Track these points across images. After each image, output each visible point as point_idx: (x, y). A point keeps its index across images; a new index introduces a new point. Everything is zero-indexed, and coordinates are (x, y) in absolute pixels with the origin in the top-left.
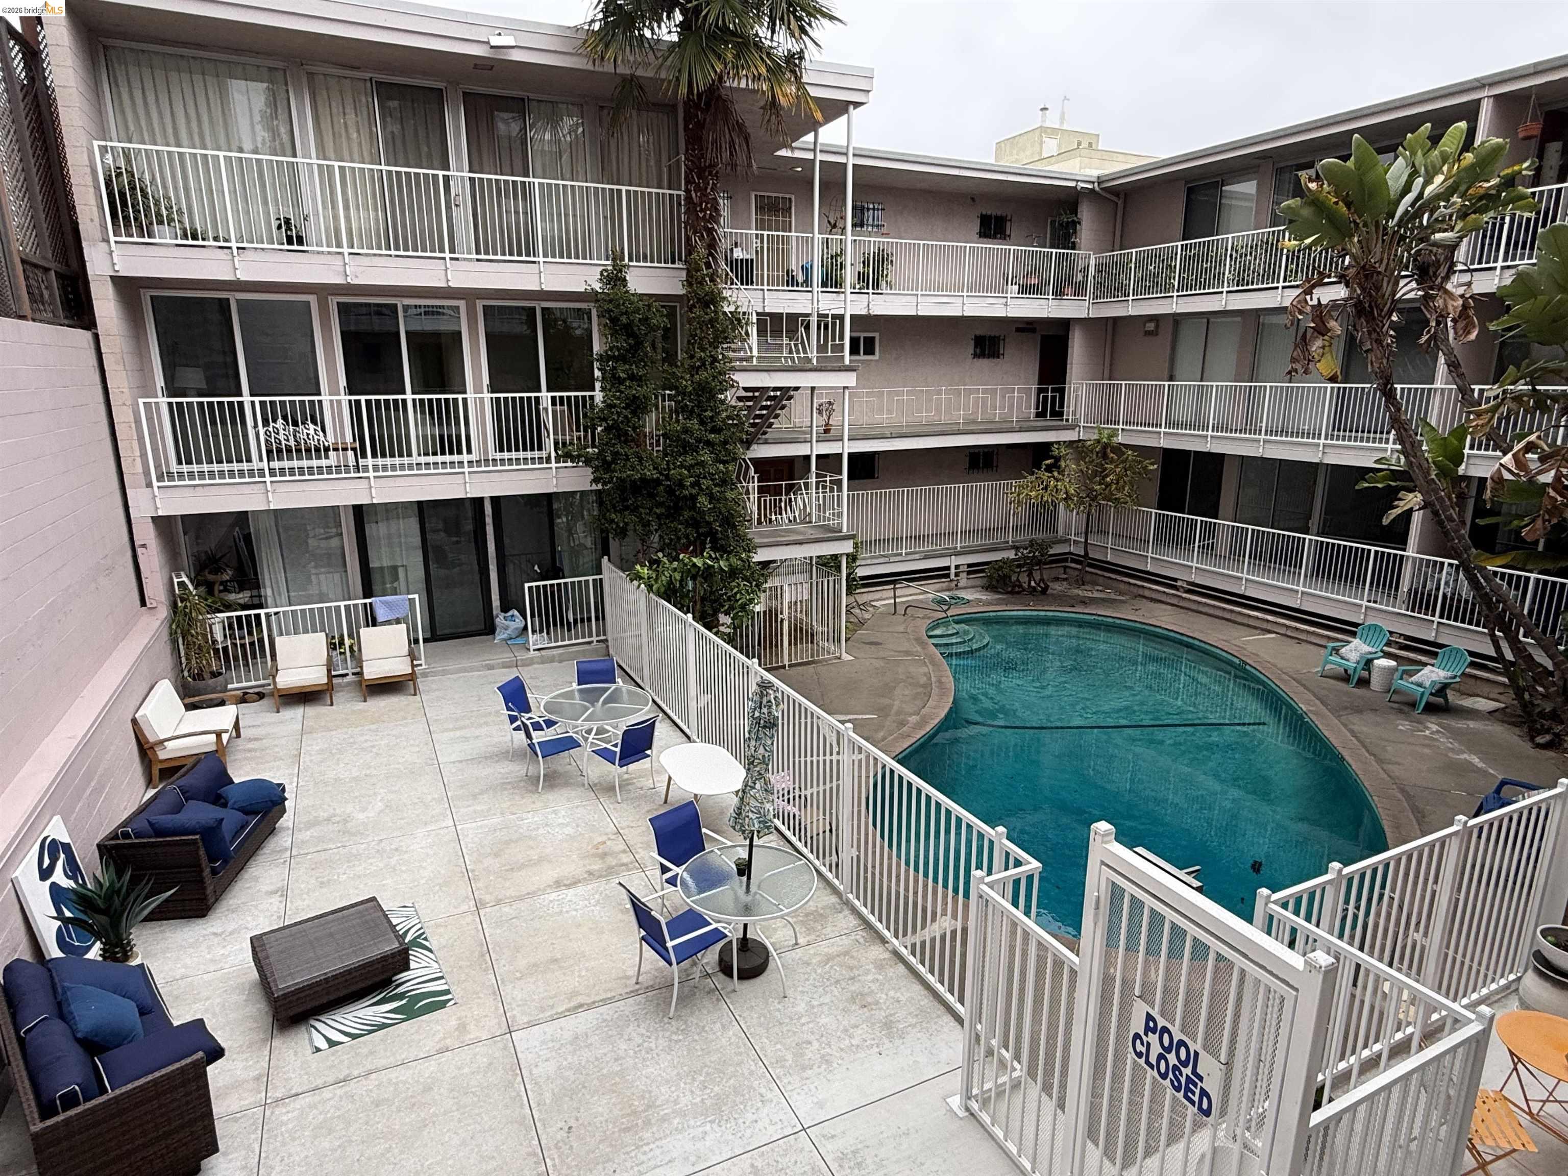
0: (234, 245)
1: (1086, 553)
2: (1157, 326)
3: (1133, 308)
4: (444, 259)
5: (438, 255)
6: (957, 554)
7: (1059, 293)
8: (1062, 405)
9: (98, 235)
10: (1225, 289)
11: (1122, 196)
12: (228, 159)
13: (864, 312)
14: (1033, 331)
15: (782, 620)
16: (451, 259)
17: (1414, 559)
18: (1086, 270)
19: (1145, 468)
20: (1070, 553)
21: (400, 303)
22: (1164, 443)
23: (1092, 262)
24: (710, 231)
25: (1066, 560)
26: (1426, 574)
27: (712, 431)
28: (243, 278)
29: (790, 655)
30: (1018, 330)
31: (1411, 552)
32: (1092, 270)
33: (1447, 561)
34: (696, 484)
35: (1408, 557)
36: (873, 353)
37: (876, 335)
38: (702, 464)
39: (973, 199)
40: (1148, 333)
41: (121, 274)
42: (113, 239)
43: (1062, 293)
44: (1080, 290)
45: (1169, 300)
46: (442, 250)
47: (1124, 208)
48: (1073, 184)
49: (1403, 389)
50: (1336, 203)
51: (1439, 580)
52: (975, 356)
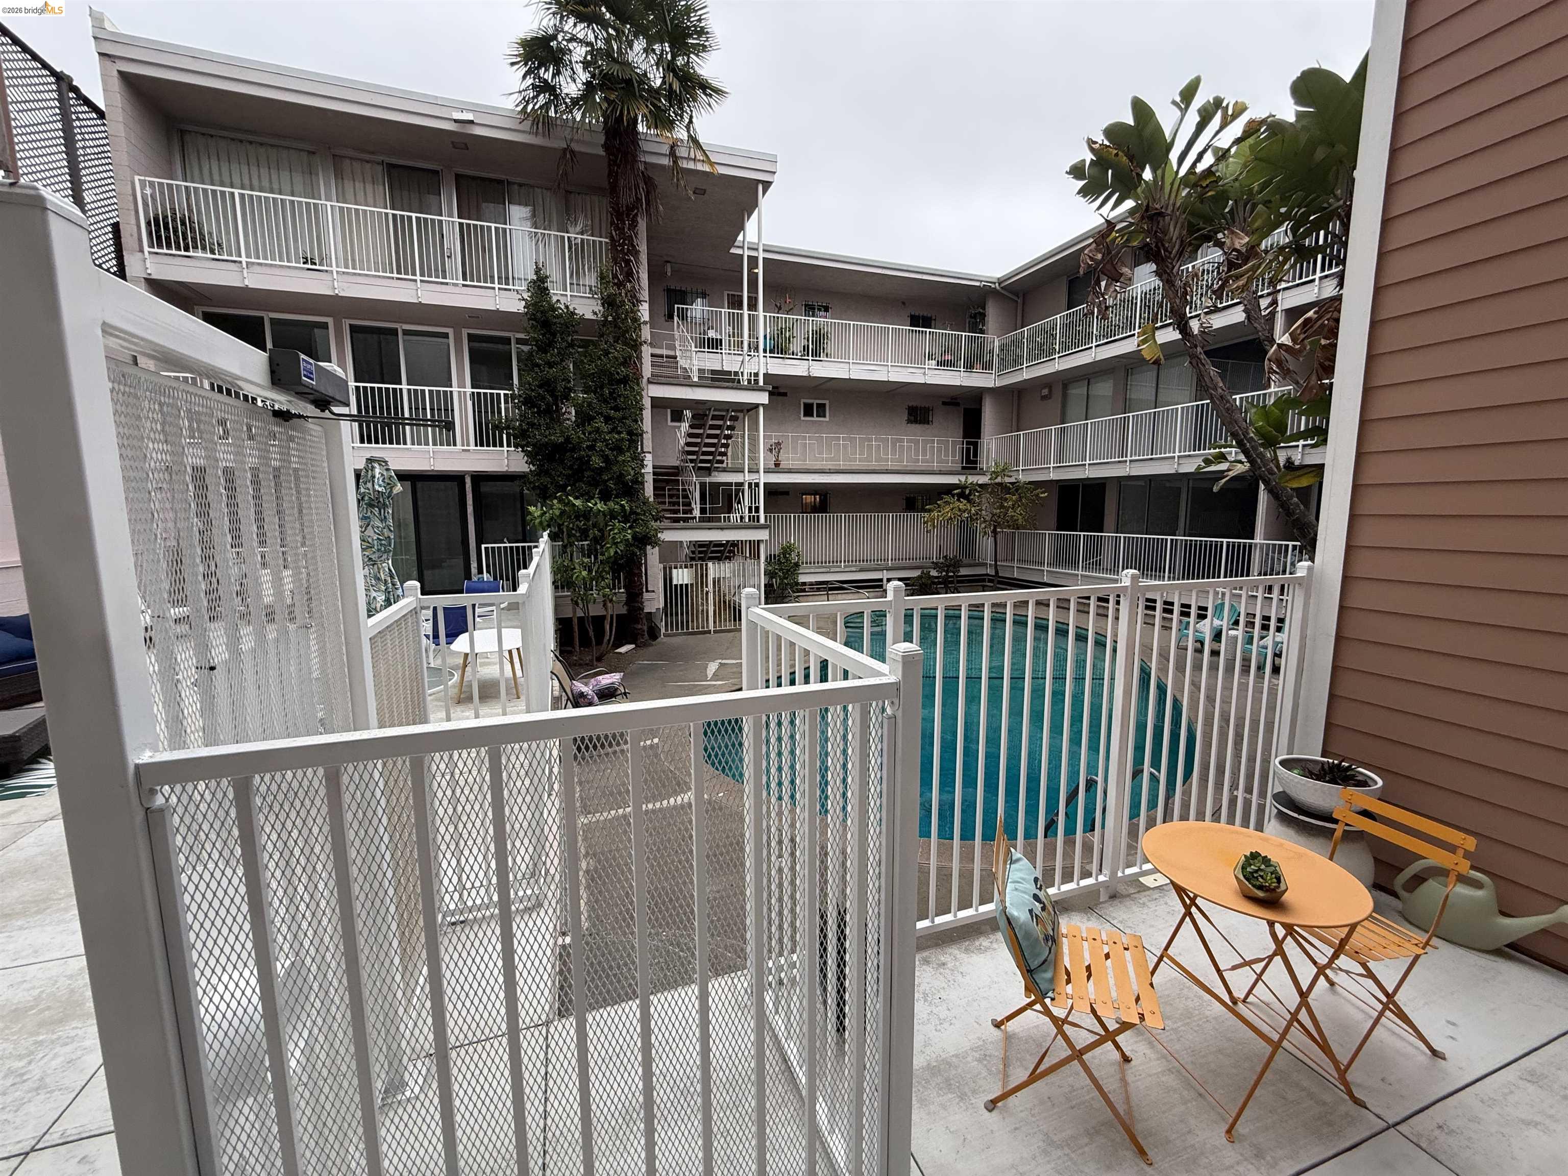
0: (244, 259)
1: (997, 572)
2: (1050, 391)
3: (1027, 374)
4: (415, 281)
5: (410, 277)
6: (889, 569)
7: (969, 367)
8: (975, 455)
9: (137, 247)
10: (1094, 344)
11: (1021, 295)
12: (242, 196)
13: (805, 374)
14: (958, 404)
15: (707, 593)
16: (422, 281)
17: (1262, 545)
18: (991, 352)
19: (1037, 495)
20: (987, 575)
21: (401, 327)
22: (1053, 476)
23: (997, 344)
24: (628, 262)
25: (984, 580)
26: (1273, 559)
27: (611, 409)
28: (251, 286)
29: (715, 622)
30: (944, 403)
31: (1258, 540)
32: (996, 351)
33: (1291, 543)
34: (592, 448)
35: (1256, 545)
36: (824, 416)
37: (827, 402)
38: (597, 430)
39: (904, 303)
40: (1044, 398)
41: (154, 277)
42: (146, 249)
43: (972, 367)
44: (987, 366)
45: (1052, 362)
46: (414, 274)
47: (1023, 304)
48: (977, 284)
49: (1241, 399)
50: (1117, 155)
51: (1285, 563)
52: (909, 421)
